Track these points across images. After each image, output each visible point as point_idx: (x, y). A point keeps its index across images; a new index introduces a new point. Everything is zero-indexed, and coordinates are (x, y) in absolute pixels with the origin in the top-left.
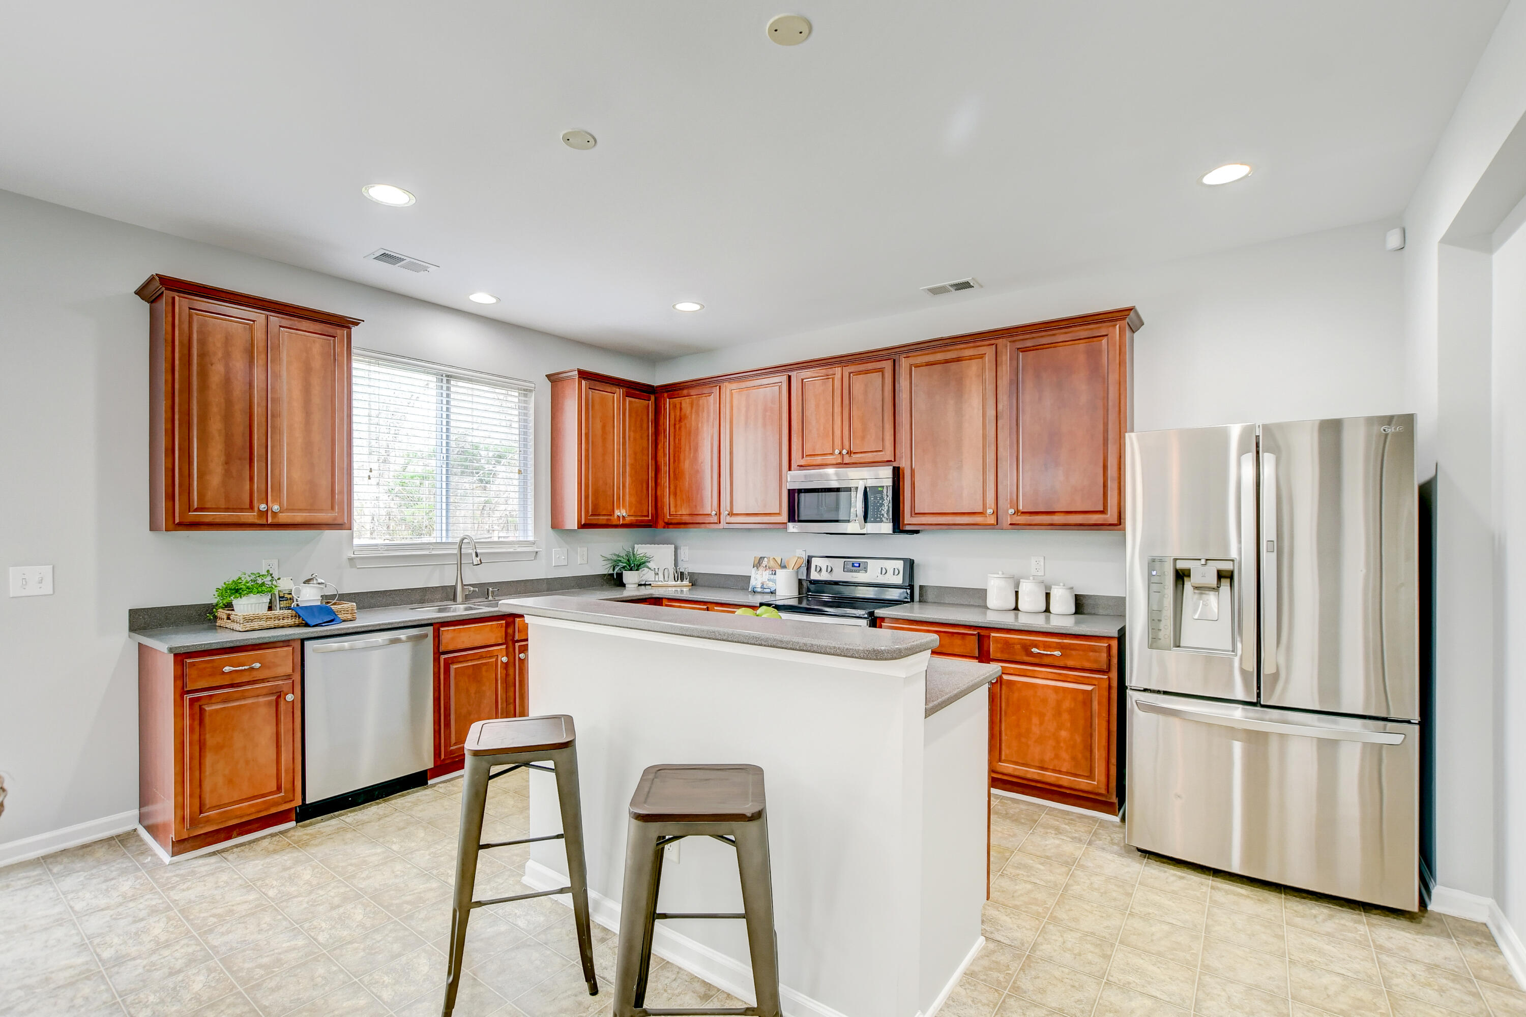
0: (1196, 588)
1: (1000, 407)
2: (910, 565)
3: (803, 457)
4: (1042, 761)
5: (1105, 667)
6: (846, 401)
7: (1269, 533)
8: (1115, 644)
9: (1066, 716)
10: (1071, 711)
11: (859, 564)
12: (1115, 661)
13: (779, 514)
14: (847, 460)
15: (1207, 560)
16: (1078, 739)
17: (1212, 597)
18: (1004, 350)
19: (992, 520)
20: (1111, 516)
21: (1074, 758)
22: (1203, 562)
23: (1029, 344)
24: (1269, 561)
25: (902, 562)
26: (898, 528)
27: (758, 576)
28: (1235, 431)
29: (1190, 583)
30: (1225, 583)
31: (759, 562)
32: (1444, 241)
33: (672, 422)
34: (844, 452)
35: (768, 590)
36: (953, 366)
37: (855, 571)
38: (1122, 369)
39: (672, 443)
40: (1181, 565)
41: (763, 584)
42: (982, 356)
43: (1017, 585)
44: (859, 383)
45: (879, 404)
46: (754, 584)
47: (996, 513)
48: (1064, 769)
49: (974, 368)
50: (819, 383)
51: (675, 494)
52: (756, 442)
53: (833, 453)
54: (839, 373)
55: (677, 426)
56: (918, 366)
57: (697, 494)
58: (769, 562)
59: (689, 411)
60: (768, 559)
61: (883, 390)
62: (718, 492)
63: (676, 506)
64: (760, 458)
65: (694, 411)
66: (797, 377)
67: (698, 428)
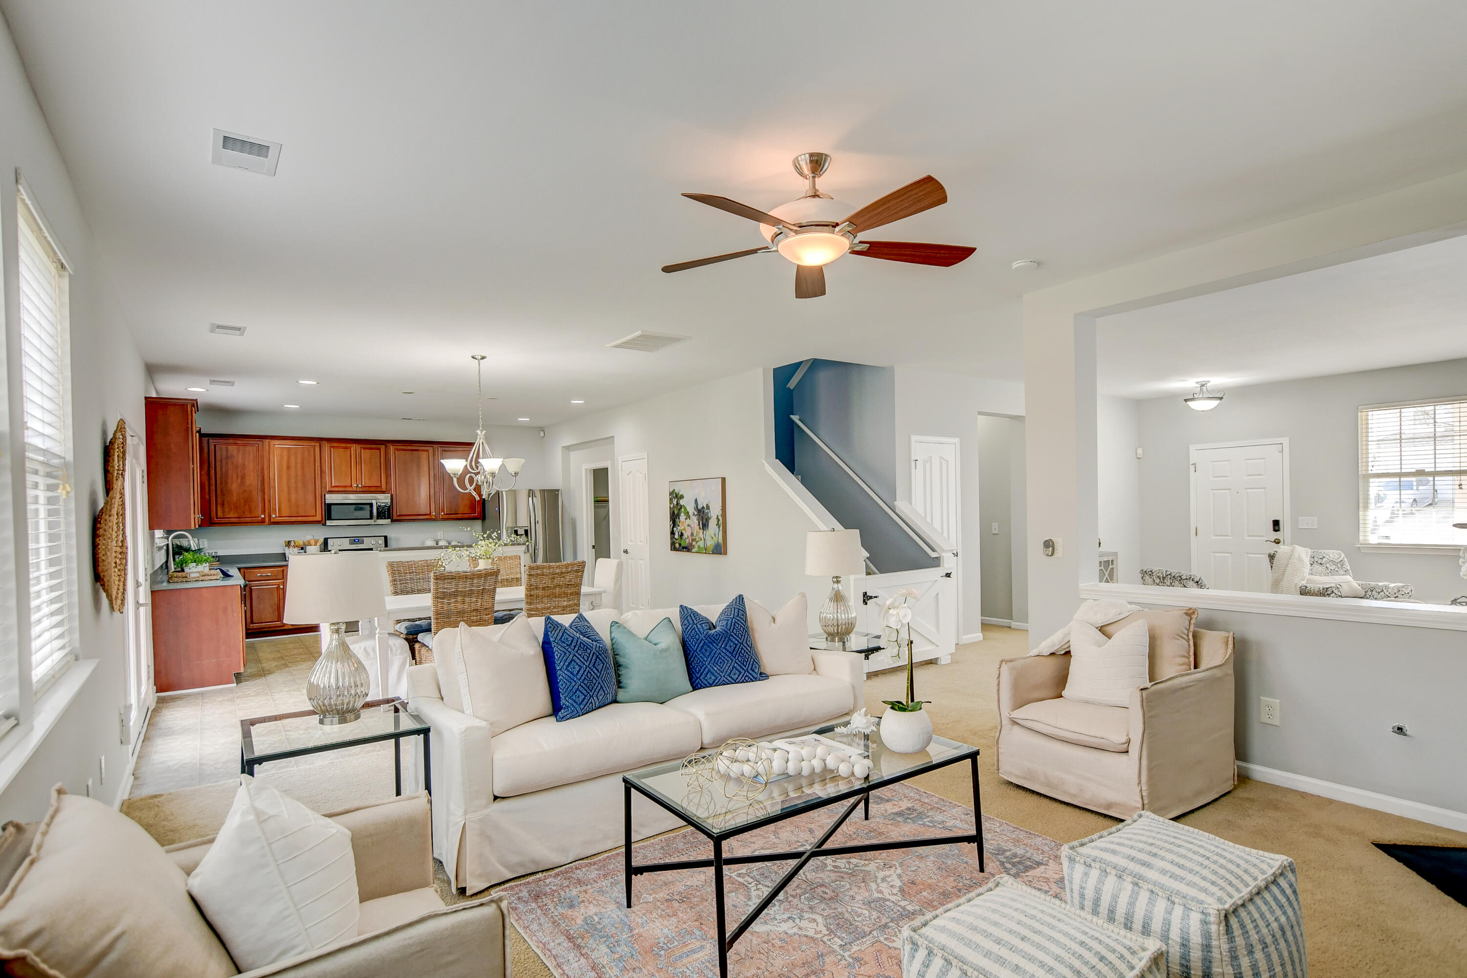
1: (436, 472)
2: (386, 539)
6: (359, 461)
11: (359, 540)
13: (315, 516)
14: (360, 489)
18: (437, 449)
19: (434, 517)
20: (477, 514)
23: (447, 449)
25: (383, 537)
26: (392, 521)
30: (525, 534)
31: (288, 544)
33: (218, 458)
34: (360, 485)
36: (415, 453)
37: (357, 544)
39: (218, 472)
42: (427, 451)
44: (366, 454)
45: (378, 465)
47: (435, 514)
49: (424, 455)
50: (341, 450)
51: (223, 505)
52: (296, 476)
53: (351, 486)
54: (353, 447)
55: (224, 462)
56: (398, 450)
57: (245, 505)
58: (295, 543)
59: (235, 453)
60: (294, 541)
61: (380, 458)
62: (265, 504)
63: (223, 512)
64: (300, 485)
65: (240, 454)
66: (326, 447)
67: (244, 465)
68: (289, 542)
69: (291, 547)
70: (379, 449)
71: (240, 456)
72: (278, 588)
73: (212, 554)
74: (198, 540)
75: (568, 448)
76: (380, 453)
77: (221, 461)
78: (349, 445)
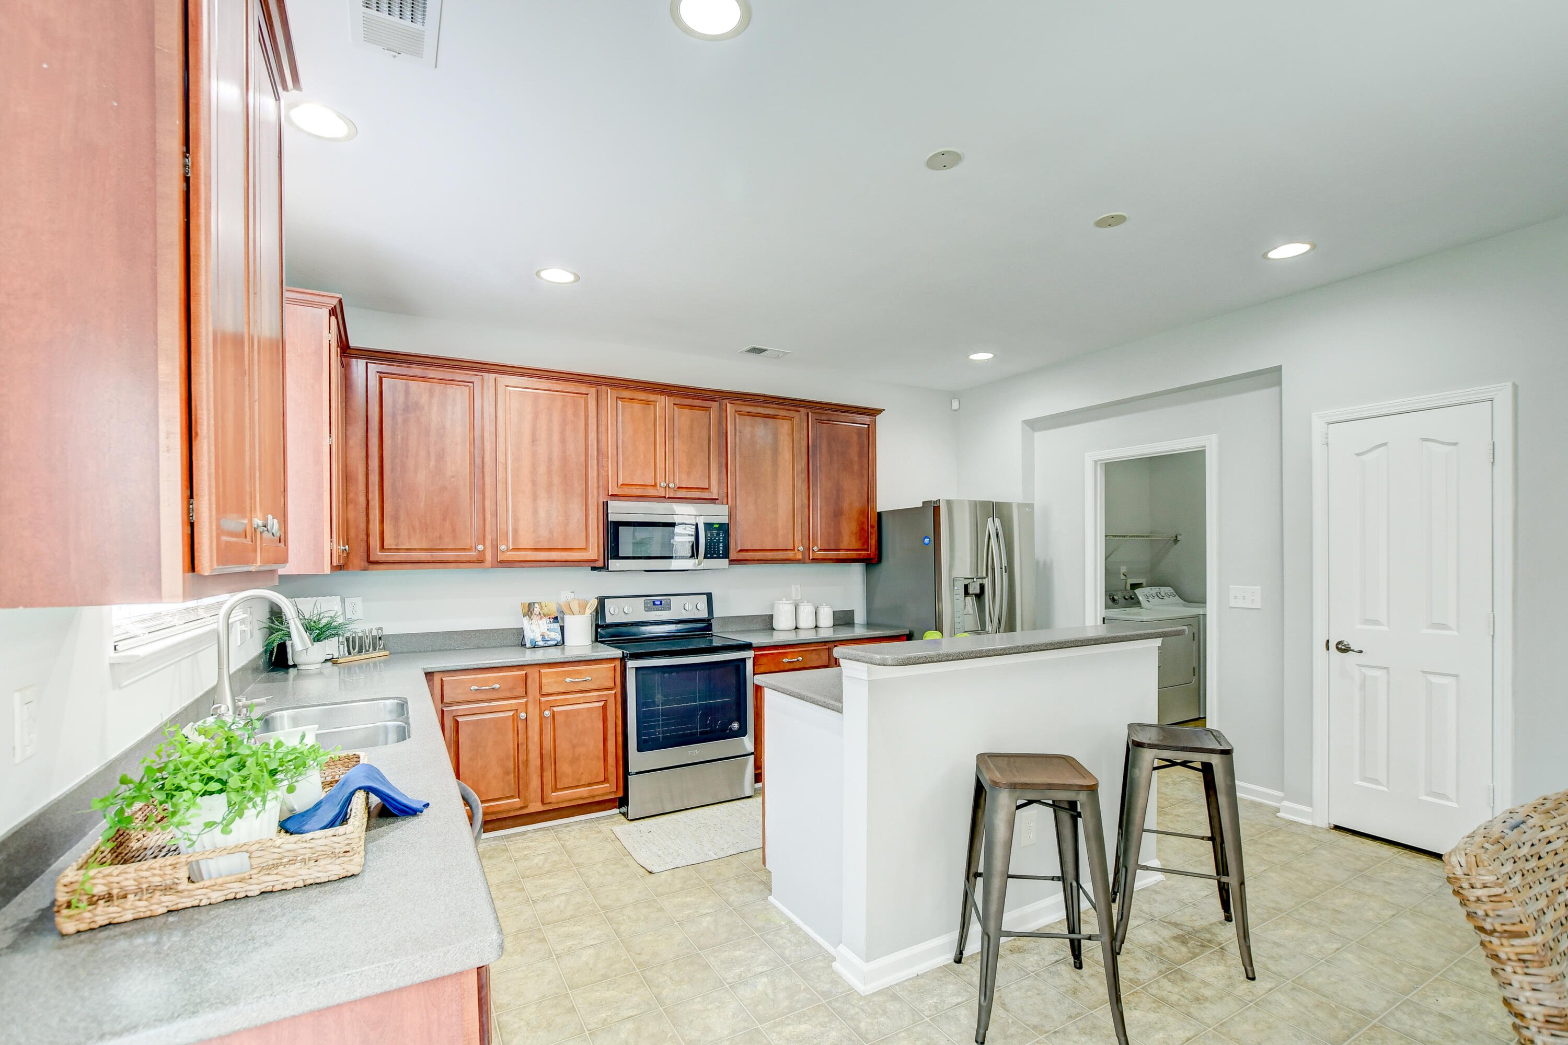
2: (709, 599)
3: (618, 486)
6: (670, 433)
11: (661, 602)
13: (585, 549)
14: (671, 494)
18: (806, 418)
19: (802, 555)
20: (872, 552)
22: (975, 579)
24: (1003, 577)
27: (534, 627)
31: (529, 610)
33: (388, 409)
34: (671, 485)
35: (554, 643)
36: (770, 421)
37: (655, 611)
39: (388, 441)
40: (966, 582)
41: (543, 636)
42: (791, 419)
43: (797, 609)
44: (683, 418)
45: (705, 444)
46: (532, 637)
47: (804, 550)
50: (637, 407)
51: (396, 519)
52: (550, 460)
53: (655, 486)
54: (662, 401)
55: (400, 419)
56: (741, 414)
57: (444, 520)
58: (541, 608)
59: (424, 399)
60: (540, 603)
61: (709, 430)
62: (484, 520)
63: (397, 536)
64: (556, 480)
65: (435, 401)
66: (610, 394)
67: (444, 428)
68: (531, 606)
69: (535, 617)
70: (707, 409)
71: (435, 409)
72: (515, 718)
73: (371, 632)
74: (343, 601)
75: (1033, 425)
76: (709, 415)
77: (394, 416)
78: (652, 397)
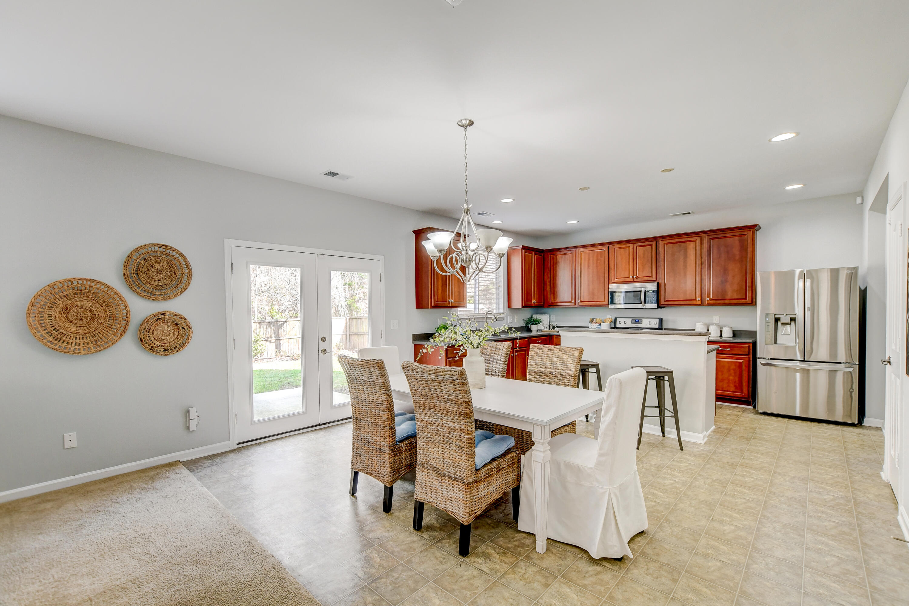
0: (782, 324)
1: (703, 260)
2: (661, 320)
3: (615, 279)
4: (722, 388)
5: (747, 353)
6: (635, 257)
7: (808, 305)
8: (751, 345)
9: (732, 372)
10: (734, 370)
11: (639, 321)
12: (751, 351)
13: (604, 301)
14: (635, 280)
15: (786, 314)
16: (737, 379)
17: (788, 327)
18: (704, 238)
19: (699, 303)
20: (749, 300)
21: (735, 386)
22: (785, 315)
23: (715, 236)
24: (808, 314)
25: (658, 319)
26: (659, 306)
27: (592, 326)
28: (798, 272)
29: (780, 322)
30: (793, 323)
32: (869, 210)
33: (552, 265)
34: (635, 277)
36: (683, 244)
37: (637, 323)
38: (753, 246)
39: (552, 273)
40: (777, 316)
42: (695, 241)
43: (708, 327)
44: (641, 250)
45: (650, 259)
47: (701, 300)
48: (731, 390)
49: (692, 245)
50: (622, 250)
51: (554, 294)
52: (593, 272)
53: (629, 277)
54: (632, 246)
55: (555, 266)
56: (667, 243)
58: (596, 320)
59: (560, 260)
60: (596, 319)
61: (652, 253)
62: (575, 293)
63: (554, 298)
65: (563, 260)
66: (612, 247)
68: (593, 319)
69: (593, 323)
70: (651, 245)
71: (563, 262)
76: (652, 248)
78: (628, 245)
